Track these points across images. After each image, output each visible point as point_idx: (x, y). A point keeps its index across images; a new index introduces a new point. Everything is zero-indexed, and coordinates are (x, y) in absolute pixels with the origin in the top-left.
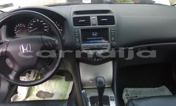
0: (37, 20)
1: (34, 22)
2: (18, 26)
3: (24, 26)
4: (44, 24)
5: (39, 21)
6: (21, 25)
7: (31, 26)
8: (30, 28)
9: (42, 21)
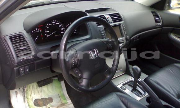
0: (53, 23)
1: (50, 25)
2: (34, 31)
3: (40, 31)
4: (60, 26)
5: (55, 23)
6: (37, 30)
7: (47, 30)
8: (47, 32)
9: (58, 24)
